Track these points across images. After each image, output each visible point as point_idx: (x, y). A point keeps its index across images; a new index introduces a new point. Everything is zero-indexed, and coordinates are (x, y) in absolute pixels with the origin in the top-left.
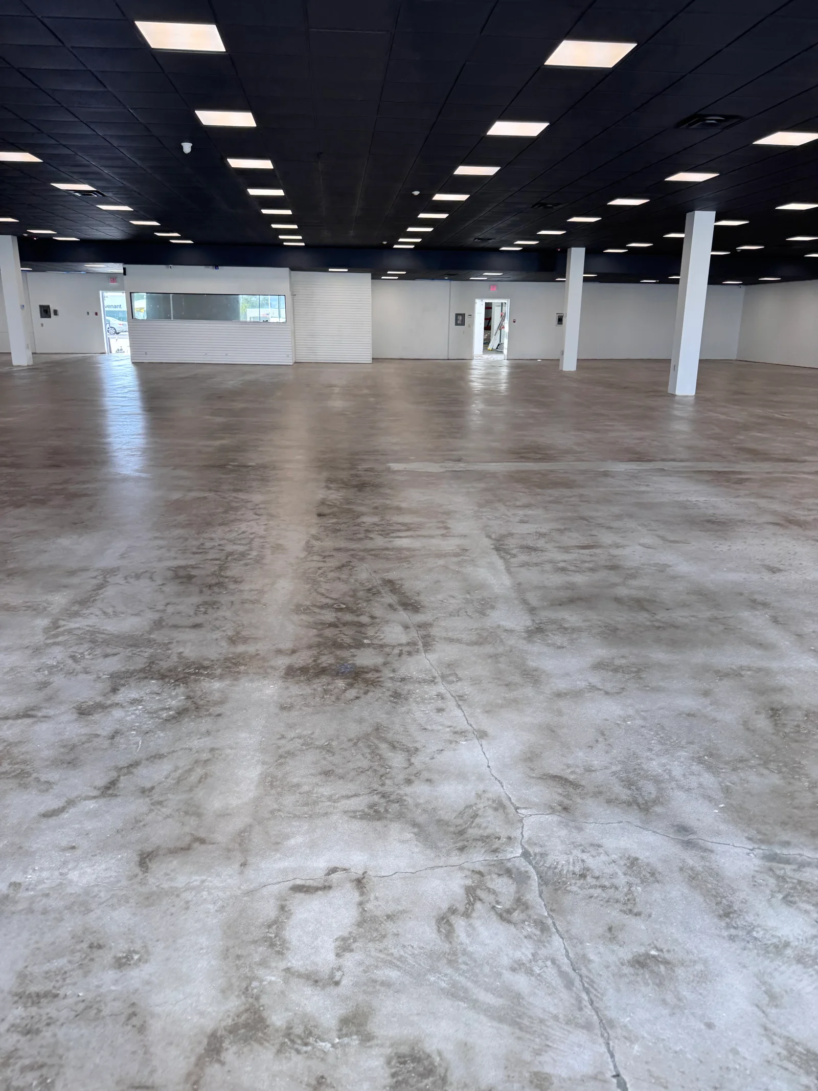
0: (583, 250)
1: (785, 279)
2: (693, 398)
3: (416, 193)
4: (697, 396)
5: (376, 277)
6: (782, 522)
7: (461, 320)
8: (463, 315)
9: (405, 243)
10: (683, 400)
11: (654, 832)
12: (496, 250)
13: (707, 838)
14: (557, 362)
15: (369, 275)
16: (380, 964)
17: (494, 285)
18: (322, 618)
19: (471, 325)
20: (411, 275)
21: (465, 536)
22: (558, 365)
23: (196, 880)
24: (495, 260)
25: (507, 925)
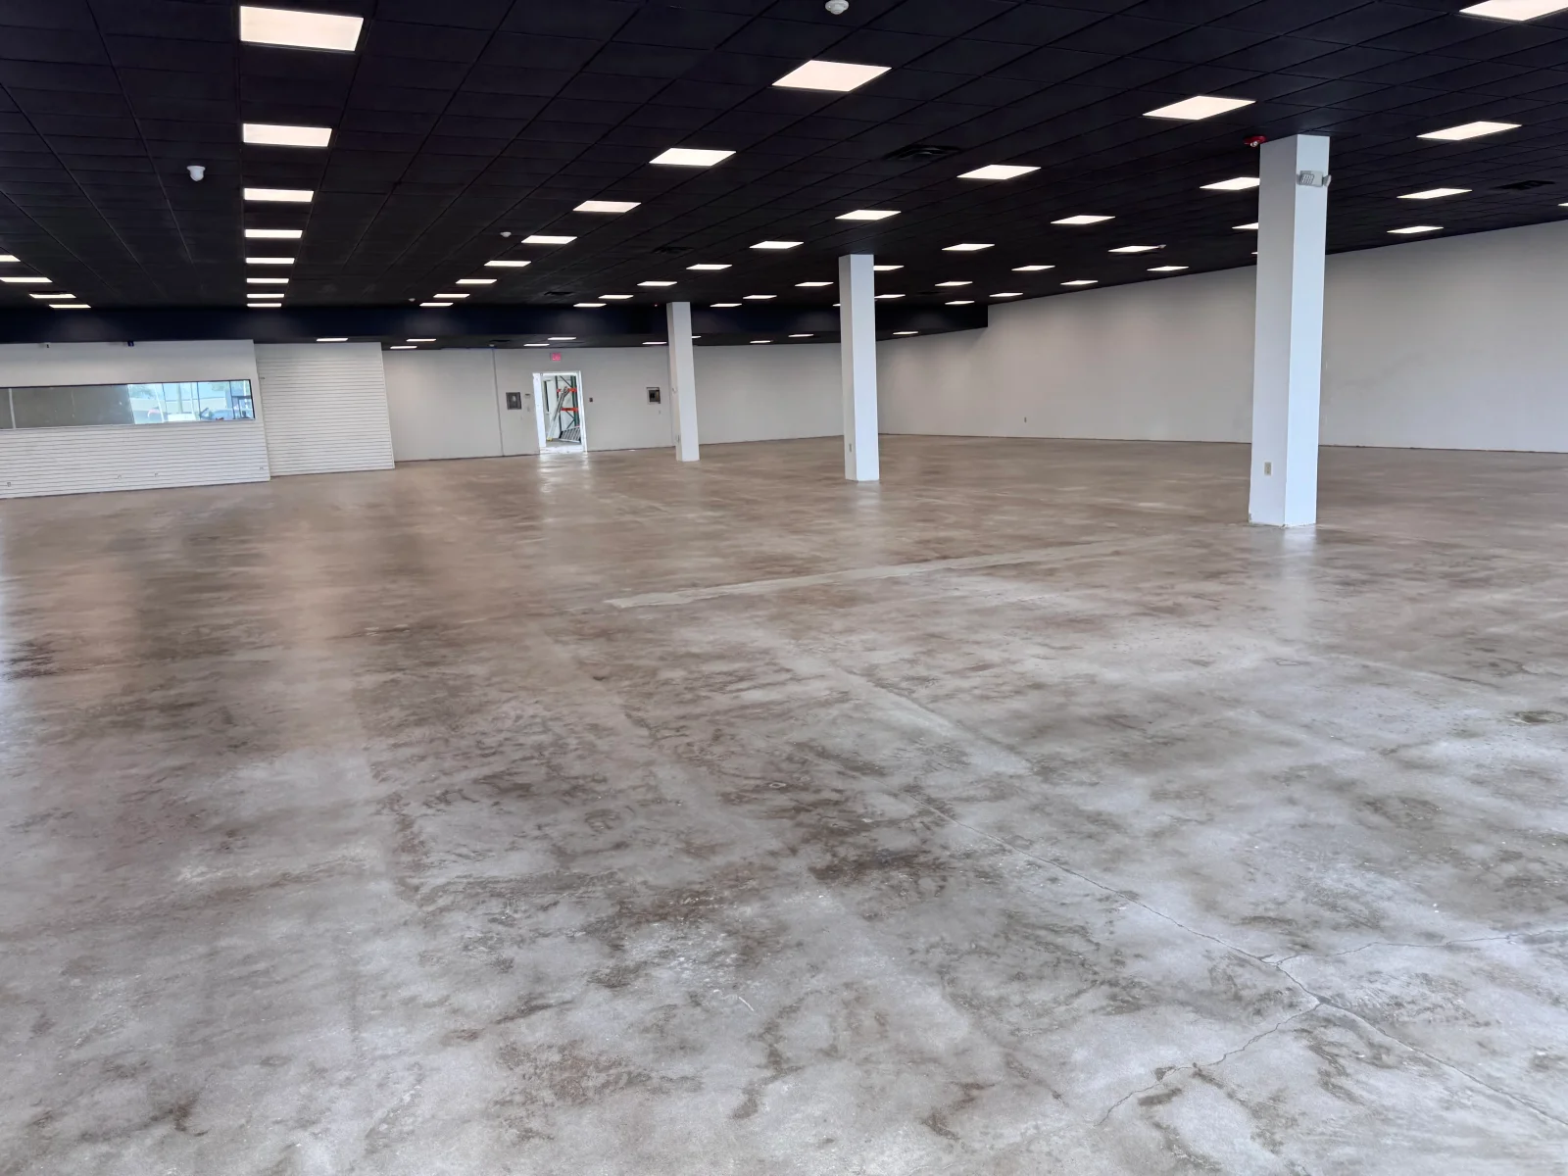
0: (688, 304)
1: (923, 332)
2: (878, 483)
3: (507, 234)
4: (881, 481)
5: (385, 347)
6: (1147, 612)
7: (514, 401)
8: (518, 395)
9: (443, 299)
10: (868, 486)
11: (1410, 945)
12: (569, 308)
13: (1462, 939)
14: (670, 451)
15: (379, 345)
16: (1326, 1146)
17: (558, 354)
18: (776, 803)
19: (531, 408)
20: (444, 343)
21: (823, 676)
22: (674, 455)
23: (1027, 1127)
24: (569, 321)
25: (1390, 1071)
